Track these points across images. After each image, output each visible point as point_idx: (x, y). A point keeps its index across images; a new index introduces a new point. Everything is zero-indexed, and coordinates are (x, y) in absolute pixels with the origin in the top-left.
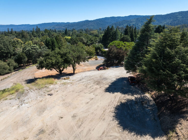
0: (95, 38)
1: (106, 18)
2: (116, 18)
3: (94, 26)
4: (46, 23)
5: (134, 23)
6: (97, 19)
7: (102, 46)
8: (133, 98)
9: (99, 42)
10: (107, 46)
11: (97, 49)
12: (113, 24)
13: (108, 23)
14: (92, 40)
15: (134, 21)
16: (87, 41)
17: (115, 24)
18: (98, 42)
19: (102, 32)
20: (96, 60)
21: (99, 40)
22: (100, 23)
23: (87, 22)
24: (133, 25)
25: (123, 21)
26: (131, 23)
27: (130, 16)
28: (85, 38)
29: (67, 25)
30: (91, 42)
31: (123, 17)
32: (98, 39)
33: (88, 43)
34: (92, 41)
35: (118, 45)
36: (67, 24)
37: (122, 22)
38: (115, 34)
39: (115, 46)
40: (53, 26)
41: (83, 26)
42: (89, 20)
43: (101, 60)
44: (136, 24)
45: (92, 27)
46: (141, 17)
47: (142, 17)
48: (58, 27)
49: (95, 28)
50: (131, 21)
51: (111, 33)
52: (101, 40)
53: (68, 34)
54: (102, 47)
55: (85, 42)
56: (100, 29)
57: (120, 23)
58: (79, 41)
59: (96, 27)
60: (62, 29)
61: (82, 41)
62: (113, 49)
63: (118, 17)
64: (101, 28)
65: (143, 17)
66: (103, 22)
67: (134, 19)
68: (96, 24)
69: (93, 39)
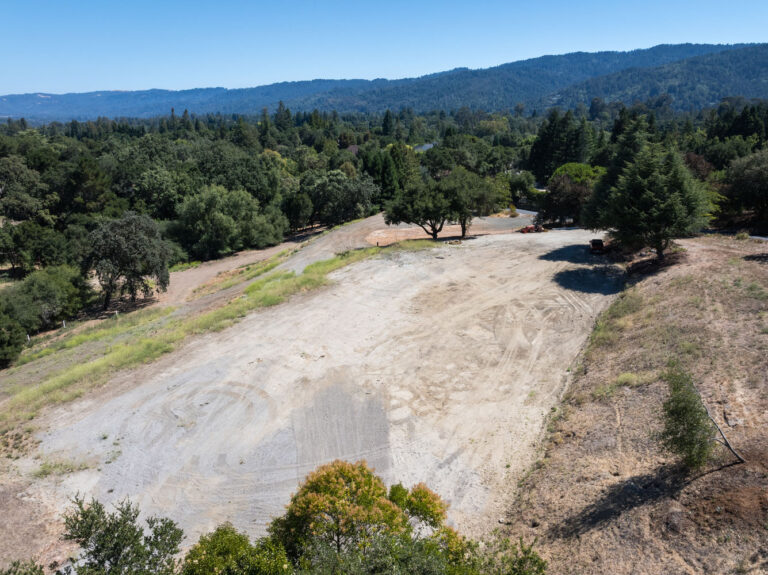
0: (506, 153)
1: (547, 59)
2: (595, 61)
3: (493, 94)
4: (290, 81)
5: (677, 83)
6: (506, 65)
7: (533, 177)
8: (591, 268)
9: (519, 166)
10: (547, 179)
11: (515, 186)
12: (576, 87)
13: (553, 82)
14: (496, 159)
15: (676, 71)
16: (479, 163)
17: (588, 88)
18: (515, 167)
19: (526, 122)
20: (513, 216)
21: (518, 159)
22: (518, 81)
23: (462, 75)
24: (672, 90)
25: (623, 72)
26: (660, 81)
27: (662, 49)
28: (472, 152)
29: (374, 92)
30: (491, 166)
31: (624, 53)
32: (515, 155)
33: (481, 170)
34: (493, 161)
35: (577, 176)
36: (375, 88)
37: (619, 78)
38: (577, 139)
39: (568, 176)
40: (319, 96)
41: (442, 96)
42: (470, 68)
43: (527, 217)
44: (684, 88)
45: (483, 101)
46: (712, 54)
47: (719, 51)
48: (339, 100)
49: (497, 105)
50: (660, 75)
51: (562, 135)
52: (527, 158)
53: (395, 133)
54: (530, 182)
55: (473, 163)
56: (519, 111)
57: (612, 81)
58: (453, 160)
59: (501, 99)
60: (357, 107)
61: (461, 159)
62: (562, 183)
63: (600, 53)
64: (522, 103)
65: (723, 53)
66: (531, 77)
67: (679, 62)
68: (502, 88)
69: (498, 155)
